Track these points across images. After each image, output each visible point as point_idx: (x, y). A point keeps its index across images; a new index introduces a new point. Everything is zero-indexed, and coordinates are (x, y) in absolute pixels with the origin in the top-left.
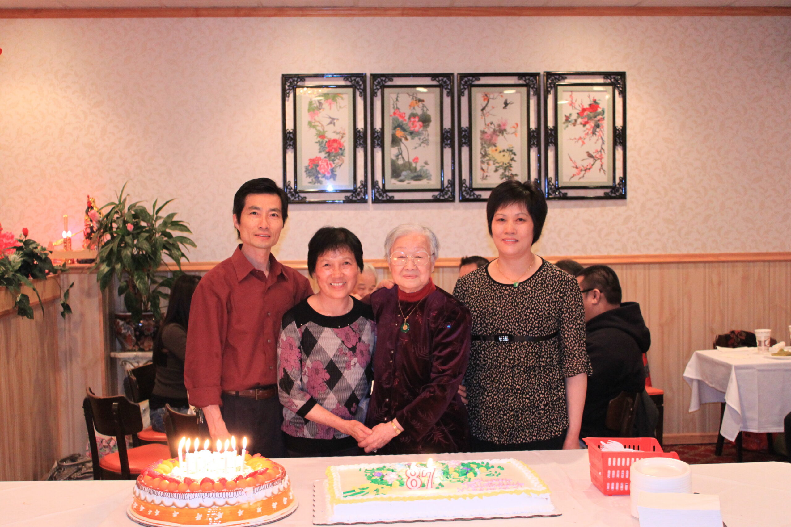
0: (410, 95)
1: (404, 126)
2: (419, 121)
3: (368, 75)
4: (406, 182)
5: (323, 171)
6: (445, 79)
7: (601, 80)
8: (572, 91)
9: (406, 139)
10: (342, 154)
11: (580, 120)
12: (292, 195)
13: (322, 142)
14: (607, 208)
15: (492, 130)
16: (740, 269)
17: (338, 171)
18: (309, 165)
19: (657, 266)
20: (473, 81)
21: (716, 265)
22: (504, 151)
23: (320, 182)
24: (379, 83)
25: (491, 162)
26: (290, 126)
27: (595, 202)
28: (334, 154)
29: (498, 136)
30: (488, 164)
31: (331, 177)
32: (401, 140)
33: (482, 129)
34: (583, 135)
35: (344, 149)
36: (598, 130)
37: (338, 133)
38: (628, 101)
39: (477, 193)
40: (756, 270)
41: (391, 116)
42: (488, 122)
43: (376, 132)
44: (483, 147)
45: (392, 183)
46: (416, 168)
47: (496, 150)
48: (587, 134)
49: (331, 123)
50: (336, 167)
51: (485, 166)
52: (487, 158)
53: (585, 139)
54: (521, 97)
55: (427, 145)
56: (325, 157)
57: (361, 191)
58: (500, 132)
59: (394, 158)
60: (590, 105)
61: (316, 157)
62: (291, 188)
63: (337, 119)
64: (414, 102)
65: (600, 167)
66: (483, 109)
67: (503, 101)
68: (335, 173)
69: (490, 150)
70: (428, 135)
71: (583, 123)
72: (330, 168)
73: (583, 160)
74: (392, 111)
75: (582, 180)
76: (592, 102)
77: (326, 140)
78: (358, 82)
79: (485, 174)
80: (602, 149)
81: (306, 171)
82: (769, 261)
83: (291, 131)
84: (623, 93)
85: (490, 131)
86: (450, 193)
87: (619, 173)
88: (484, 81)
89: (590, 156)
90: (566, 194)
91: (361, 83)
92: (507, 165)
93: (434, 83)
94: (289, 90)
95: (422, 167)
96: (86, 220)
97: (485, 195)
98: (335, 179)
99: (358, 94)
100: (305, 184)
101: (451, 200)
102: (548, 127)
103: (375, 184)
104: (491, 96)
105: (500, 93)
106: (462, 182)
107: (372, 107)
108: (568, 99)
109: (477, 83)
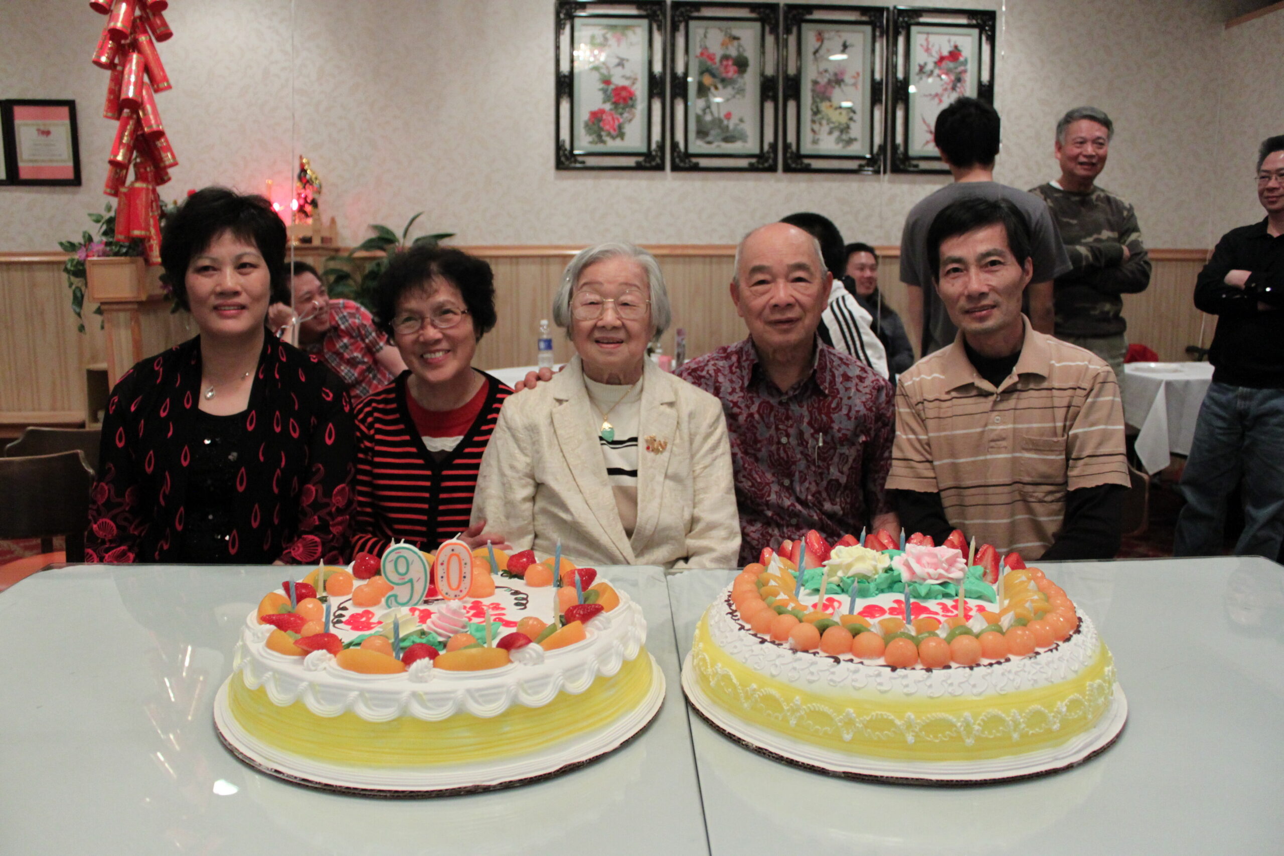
0: (722, 31)
1: (714, 71)
2: (734, 64)
3: (669, 3)
4: (716, 144)
5: (607, 127)
6: (768, 11)
7: (964, 21)
8: (928, 33)
9: (716, 88)
10: (633, 106)
11: (937, 72)
12: (567, 159)
13: (607, 89)
15: (825, 80)
17: (628, 129)
18: (590, 119)
20: (803, 15)
22: (841, 107)
23: (602, 141)
24: (682, 13)
25: (824, 122)
26: (565, 68)
28: (621, 105)
29: (834, 87)
31: (617, 136)
32: (709, 89)
33: (814, 79)
34: (940, 91)
35: (636, 100)
36: (959, 85)
37: (628, 78)
38: (997, 51)
39: (806, 161)
41: (697, 57)
42: (821, 69)
43: (678, 78)
44: (814, 102)
45: (697, 146)
46: (727, 127)
48: (946, 90)
49: (618, 65)
50: (624, 123)
51: (816, 127)
52: (819, 116)
53: (942, 95)
54: (864, 41)
55: (744, 96)
56: (611, 110)
57: (657, 155)
58: (836, 83)
59: (700, 112)
60: (951, 53)
61: (599, 109)
62: (566, 150)
63: (627, 60)
64: (727, 40)
66: (816, 52)
67: (841, 42)
68: (623, 131)
69: (824, 106)
70: (745, 84)
71: (940, 74)
72: (617, 123)
74: (698, 51)
76: (951, 49)
77: (612, 87)
78: (655, 12)
81: (585, 127)
83: (567, 74)
84: (992, 40)
85: (823, 81)
86: (771, 161)
88: (817, 15)
90: (916, 166)
91: (659, 12)
92: (845, 125)
93: (753, 15)
94: (565, 19)
95: (736, 125)
96: (298, 188)
97: (816, 164)
98: (622, 139)
99: (655, 27)
100: (584, 143)
101: (772, 169)
102: (896, 78)
103: (674, 145)
104: (826, 35)
105: (838, 31)
106: (786, 146)
107: (673, 45)
108: (925, 43)
109: (809, 17)
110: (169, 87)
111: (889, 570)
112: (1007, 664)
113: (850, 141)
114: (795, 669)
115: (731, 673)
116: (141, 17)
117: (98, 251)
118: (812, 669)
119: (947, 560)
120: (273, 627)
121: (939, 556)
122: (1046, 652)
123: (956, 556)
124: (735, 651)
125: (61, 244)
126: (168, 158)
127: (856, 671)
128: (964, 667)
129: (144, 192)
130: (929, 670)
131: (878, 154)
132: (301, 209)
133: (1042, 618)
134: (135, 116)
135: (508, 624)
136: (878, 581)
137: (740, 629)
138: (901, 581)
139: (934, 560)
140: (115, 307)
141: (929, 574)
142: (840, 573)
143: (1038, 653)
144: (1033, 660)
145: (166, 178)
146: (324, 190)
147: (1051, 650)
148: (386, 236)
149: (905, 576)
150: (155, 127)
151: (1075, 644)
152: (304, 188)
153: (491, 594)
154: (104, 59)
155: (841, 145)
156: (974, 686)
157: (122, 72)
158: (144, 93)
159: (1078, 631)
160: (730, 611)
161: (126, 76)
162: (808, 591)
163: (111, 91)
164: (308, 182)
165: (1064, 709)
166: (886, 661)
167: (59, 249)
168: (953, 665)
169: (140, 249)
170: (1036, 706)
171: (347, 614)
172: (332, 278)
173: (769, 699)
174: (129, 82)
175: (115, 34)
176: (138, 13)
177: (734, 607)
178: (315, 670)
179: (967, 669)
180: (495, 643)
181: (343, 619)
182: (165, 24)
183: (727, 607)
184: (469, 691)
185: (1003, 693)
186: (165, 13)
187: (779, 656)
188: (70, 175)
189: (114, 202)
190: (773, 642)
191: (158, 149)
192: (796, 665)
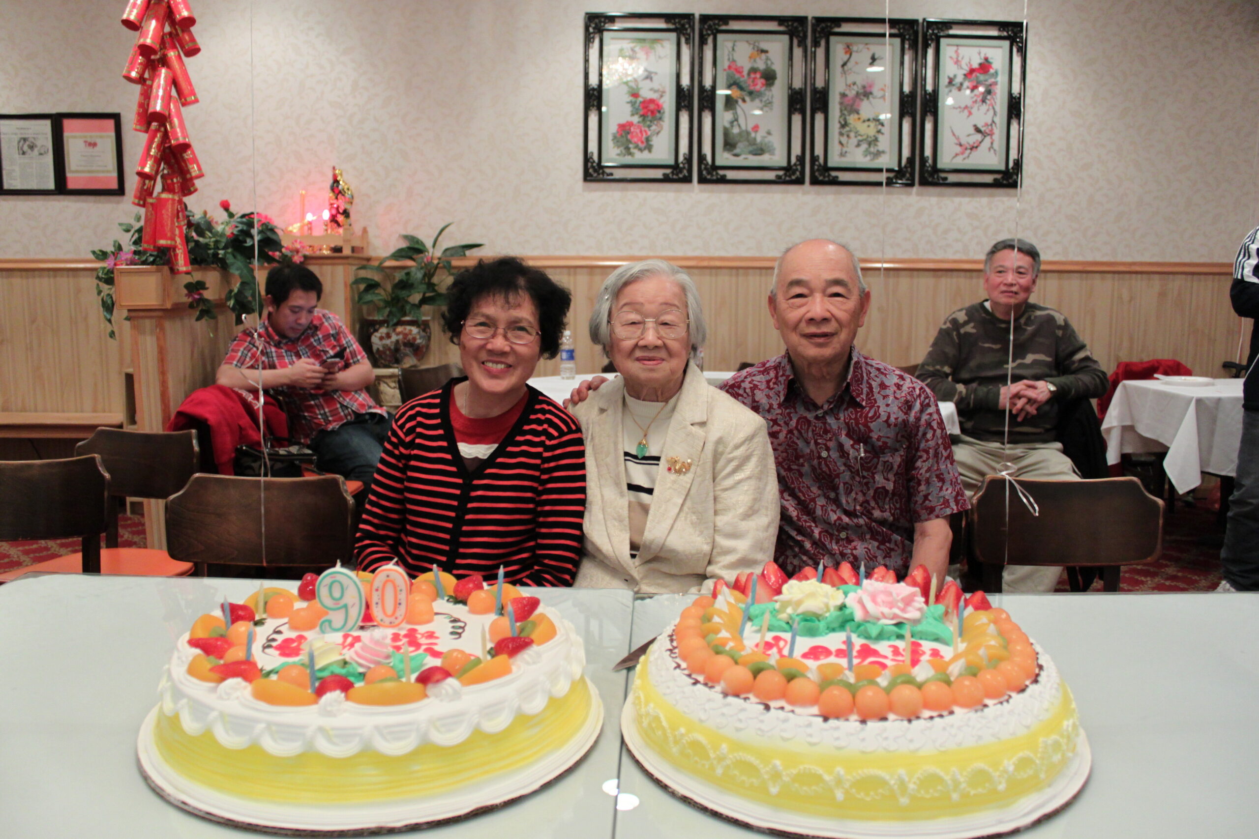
0: (750, 44)
1: (742, 84)
2: (762, 77)
3: (697, 16)
4: (743, 156)
5: (635, 140)
6: (796, 24)
7: (994, 33)
8: (957, 46)
9: (744, 101)
10: (660, 119)
11: (966, 84)
12: (595, 171)
13: (635, 102)
14: (997, 199)
15: (854, 93)
16: (1156, 281)
17: (655, 141)
18: (618, 131)
19: (1056, 275)
20: (832, 28)
21: (1127, 276)
22: (869, 120)
23: (630, 154)
24: (710, 27)
25: (852, 135)
26: (593, 81)
27: (982, 191)
28: (650, 118)
29: (862, 100)
30: (848, 136)
31: (645, 149)
32: (737, 102)
33: (842, 91)
34: (969, 103)
35: (664, 113)
36: (989, 97)
37: (656, 91)
38: (1028, 61)
39: (834, 174)
40: (1176, 284)
41: (725, 70)
42: (850, 81)
43: (706, 91)
44: (842, 114)
45: (724, 158)
46: (755, 139)
47: (859, 119)
48: (975, 102)
49: (647, 78)
50: (652, 135)
51: (844, 140)
52: (847, 129)
53: (972, 108)
54: (893, 51)
55: (771, 109)
56: (639, 122)
57: (684, 168)
58: (864, 96)
59: (727, 125)
60: (981, 65)
61: (627, 122)
62: (594, 162)
63: (656, 73)
64: (756, 53)
65: (989, 145)
66: (844, 65)
67: (870, 55)
68: (651, 143)
69: (852, 119)
70: (772, 97)
71: (971, 86)
72: (644, 136)
73: (969, 135)
74: (726, 64)
75: (966, 161)
76: (982, 61)
77: (640, 99)
78: (683, 25)
79: (845, 149)
80: (993, 122)
81: (613, 140)
82: (1193, 274)
83: (596, 87)
84: (1023, 52)
85: (851, 93)
86: (798, 173)
87: (1013, 155)
88: (846, 28)
89: (978, 130)
90: (946, 179)
91: (687, 26)
92: (873, 138)
93: (782, 28)
94: (594, 33)
95: (764, 137)
96: (330, 198)
97: (843, 176)
98: (650, 151)
99: (683, 40)
100: (612, 156)
101: (800, 181)
102: (925, 91)
103: (702, 158)
104: (855, 48)
105: (866, 44)
106: (814, 159)
107: (701, 59)
108: (954, 56)
109: (837, 30)
110: (196, 101)
111: (842, 607)
112: (951, 717)
113: (879, 153)
114: (723, 714)
115: (662, 716)
116: (170, 34)
117: (126, 260)
118: (742, 716)
119: (903, 600)
120: (198, 651)
121: (894, 595)
122: (995, 704)
123: (914, 595)
124: (668, 691)
125: (94, 252)
126: (194, 170)
127: (785, 721)
128: (902, 720)
129: (170, 202)
130: (863, 722)
131: (906, 167)
132: (333, 219)
133: (995, 668)
134: (162, 129)
135: (436, 654)
136: (829, 619)
137: (675, 668)
138: (853, 620)
139: (889, 599)
140: (141, 314)
141: (883, 614)
142: (789, 610)
143: (986, 706)
144: (979, 714)
145: (192, 189)
146: (356, 201)
147: (1001, 703)
148: (416, 246)
149: (858, 615)
150: (181, 140)
151: (1031, 696)
152: (337, 198)
153: (429, 621)
154: (134, 74)
155: (868, 158)
156: (911, 741)
157: (151, 87)
158: (172, 106)
159: (1036, 681)
160: (671, 647)
161: (154, 91)
162: (755, 628)
163: (141, 105)
164: (340, 192)
165: (1011, 768)
166: (820, 710)
167: (92, 257)
168: (891, 716)
169: (167, 258)
170: (980, 765)
171: (280, 638)
172: (362, 287)
173: (696, 745)
174: (157, 96)
175: (145, 50)
176: (167, 29)
177: (675, 644)
178: (228, 699)
179: (905, 723)
180: (414, 677)
181: (274, 644)
182: (193, 40)
183: (669, 642)
184: (377, 728)
185: (943, 749)
186: (193, 29)
187: (709, 700)
188: (114, 185)
189: (142, 211)
190: (706, 684)
191: (184, 161)
192: (725, 710)
